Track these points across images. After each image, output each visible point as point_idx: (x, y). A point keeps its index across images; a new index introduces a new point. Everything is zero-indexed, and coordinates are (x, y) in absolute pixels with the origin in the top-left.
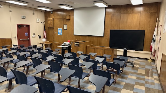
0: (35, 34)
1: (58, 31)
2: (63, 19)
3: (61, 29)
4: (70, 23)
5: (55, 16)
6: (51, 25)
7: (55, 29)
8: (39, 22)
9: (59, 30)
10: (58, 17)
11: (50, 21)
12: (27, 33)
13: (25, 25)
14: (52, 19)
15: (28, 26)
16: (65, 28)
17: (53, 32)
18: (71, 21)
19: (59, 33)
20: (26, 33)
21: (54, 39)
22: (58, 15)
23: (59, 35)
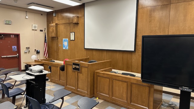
0: (29, 48)
1: (63, 44)
2: (69, 24)
3: (67, 40)
4: (78, 29)
5: (59, 20)
6: (53, 34)
7: (59, 39)
8: (36, 30)
9: (65, 41)
10: (63, 21)
11: (52, 28)
12: (16, 47)
13: (12, 34)
14: (54, 24)
15: (17, 36)
16: (72, 38)
17: (57, 45)
18: (80, 25)
19: (64, 46)
20: (13, 47)
21: (58, 55)
22: (63, 18)
23: (64, 48)
